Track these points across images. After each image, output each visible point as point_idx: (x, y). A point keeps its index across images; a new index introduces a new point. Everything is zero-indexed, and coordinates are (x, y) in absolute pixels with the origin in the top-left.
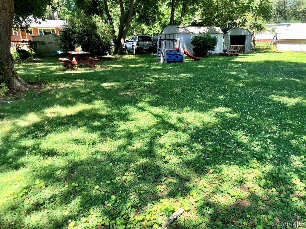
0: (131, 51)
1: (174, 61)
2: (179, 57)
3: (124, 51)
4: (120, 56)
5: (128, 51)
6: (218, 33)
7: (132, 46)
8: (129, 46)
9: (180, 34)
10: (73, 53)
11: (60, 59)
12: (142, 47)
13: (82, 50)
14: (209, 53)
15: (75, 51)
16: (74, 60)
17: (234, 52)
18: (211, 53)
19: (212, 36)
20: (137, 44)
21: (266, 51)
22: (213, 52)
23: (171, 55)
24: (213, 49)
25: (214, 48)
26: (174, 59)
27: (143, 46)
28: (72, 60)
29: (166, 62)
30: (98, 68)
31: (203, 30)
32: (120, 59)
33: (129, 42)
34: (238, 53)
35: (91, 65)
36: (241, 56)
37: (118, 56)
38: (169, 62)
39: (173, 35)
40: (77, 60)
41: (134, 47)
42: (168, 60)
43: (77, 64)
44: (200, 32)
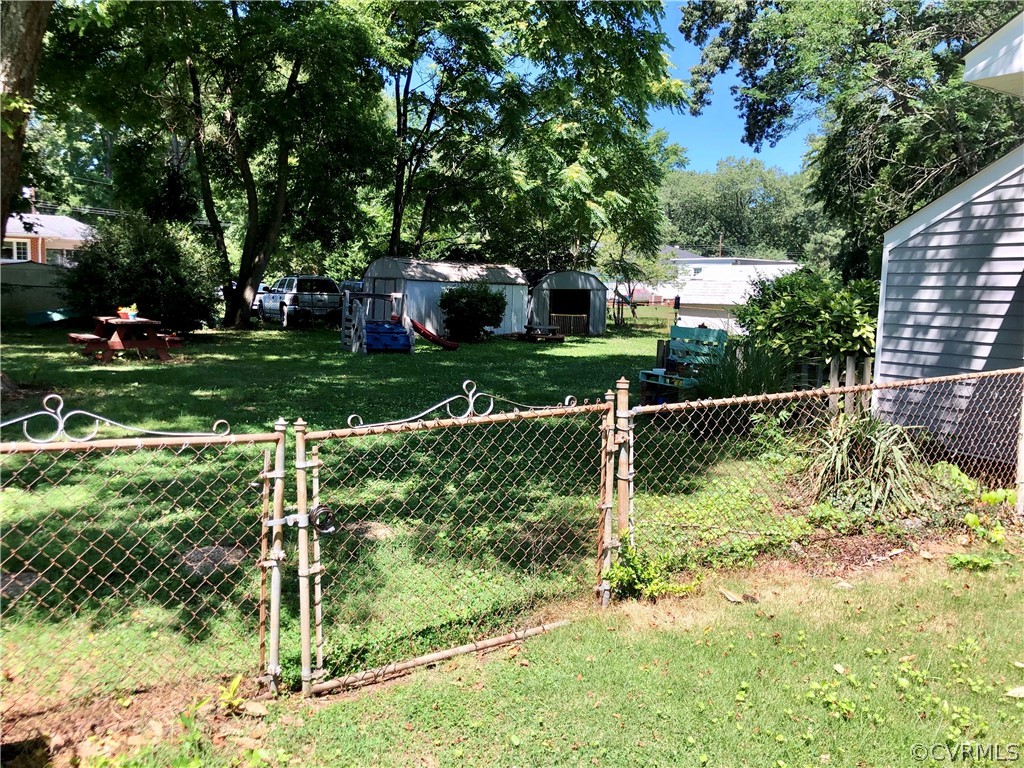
0: (277, 318)
1: (387, 350)
2: (402, 341)
3: (253, 319)
4: (239, 332)
5: (267, 320)
6: (513, 283)
7: (278, 304)
8: (271, 304)
9: (412, 279)
10: (113, 321)
11: (73, 335)
12: (308, 309)
13: (138, 315)
14: (485, 332)
15: (118, 316)
16: (115, 339)
17: (553, 332)
18: (492, 332)
19: (494, 289)
20: (295, 300)
21: (646, 332)
22: (498, 331)
23: (379, 333)
24: (497, 322)
25: (500, 320)
26: (386, 345)
27: (312, 304)
28: (110, 339)
29: (365, 351)
30: (179, 360)
31: (473, 272)
32: (239, 340)
33: (272, 295)
34: (561, 336)
35: (158, 352)
36: (569, 344)
37: (234, 332)
38: (371, 350)
39: (393, 281)
40: (123, 339)
41: (286, 309)
42: (371, 345)
43: (122, 350)
44: (462, 279)
